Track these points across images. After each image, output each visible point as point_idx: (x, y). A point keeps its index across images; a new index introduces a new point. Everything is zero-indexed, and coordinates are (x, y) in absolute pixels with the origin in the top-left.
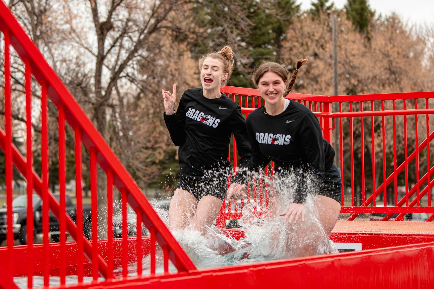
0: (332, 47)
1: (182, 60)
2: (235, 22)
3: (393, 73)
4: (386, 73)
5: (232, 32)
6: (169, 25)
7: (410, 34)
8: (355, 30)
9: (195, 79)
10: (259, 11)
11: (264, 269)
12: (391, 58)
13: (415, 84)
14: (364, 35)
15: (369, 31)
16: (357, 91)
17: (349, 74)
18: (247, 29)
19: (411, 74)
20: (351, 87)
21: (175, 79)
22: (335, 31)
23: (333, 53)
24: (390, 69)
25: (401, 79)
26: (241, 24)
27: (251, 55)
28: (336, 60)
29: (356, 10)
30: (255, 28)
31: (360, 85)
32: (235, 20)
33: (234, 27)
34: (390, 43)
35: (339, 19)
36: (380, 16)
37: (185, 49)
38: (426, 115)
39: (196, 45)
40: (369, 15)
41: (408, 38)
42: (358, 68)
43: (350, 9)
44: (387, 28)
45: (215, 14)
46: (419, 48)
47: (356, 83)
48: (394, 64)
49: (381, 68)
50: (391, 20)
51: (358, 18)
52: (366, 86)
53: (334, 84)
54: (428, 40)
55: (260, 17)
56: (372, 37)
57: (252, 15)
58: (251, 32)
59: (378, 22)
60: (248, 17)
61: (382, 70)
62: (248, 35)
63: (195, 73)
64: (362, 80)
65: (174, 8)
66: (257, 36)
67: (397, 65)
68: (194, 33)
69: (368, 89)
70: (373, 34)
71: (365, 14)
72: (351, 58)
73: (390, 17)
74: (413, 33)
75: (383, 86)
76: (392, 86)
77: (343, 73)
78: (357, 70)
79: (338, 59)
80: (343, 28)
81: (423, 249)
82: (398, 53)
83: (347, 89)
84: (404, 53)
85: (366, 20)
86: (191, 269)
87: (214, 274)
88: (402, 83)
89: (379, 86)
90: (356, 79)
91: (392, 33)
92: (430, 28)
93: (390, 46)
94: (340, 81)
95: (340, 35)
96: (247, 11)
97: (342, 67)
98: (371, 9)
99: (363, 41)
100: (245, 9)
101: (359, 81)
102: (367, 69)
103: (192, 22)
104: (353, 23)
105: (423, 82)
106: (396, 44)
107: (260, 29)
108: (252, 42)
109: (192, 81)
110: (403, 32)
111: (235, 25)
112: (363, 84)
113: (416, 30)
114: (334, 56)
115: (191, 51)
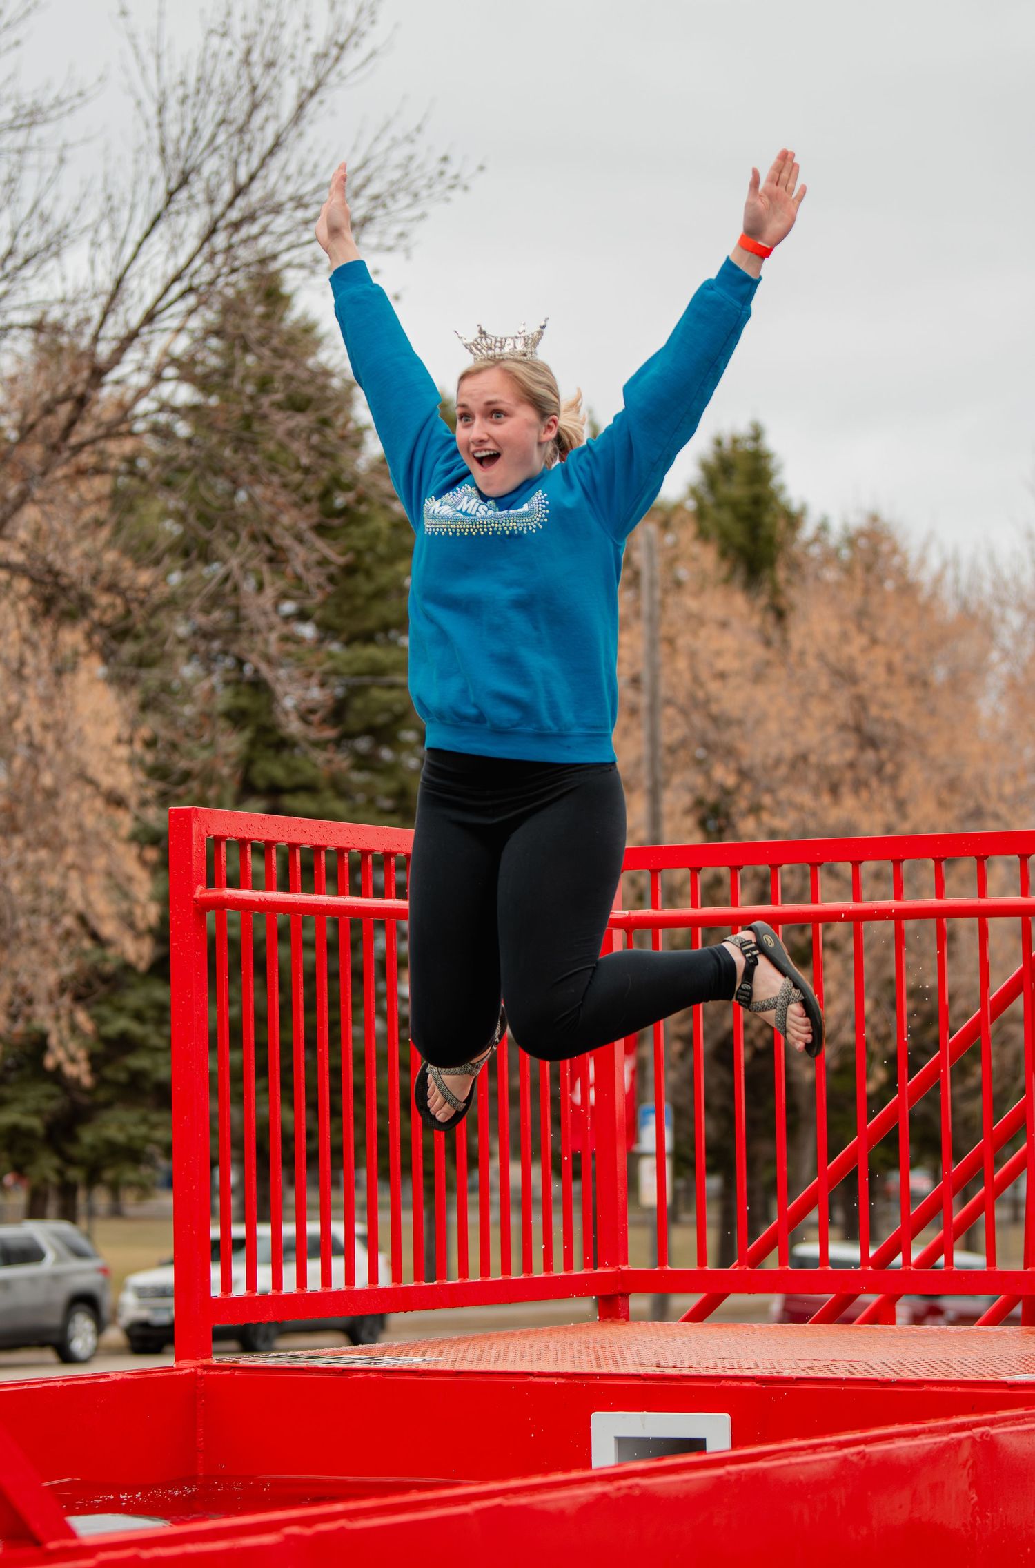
0: (641, 647)
1: (68, 691)
2: (267, 550)
3: (869, 742)
4: (845, 745)
5: (260, 587)
6: (17, 557)
7: (934, 595)
8: (727, 581)
9: (119, 761)
10: (363, 509)
11: (342, 1529)
12: (864, 688)
13: (953, 785)
14: (763, 600)
15: (782, 585)
16: (733, 810)
17: (706, 745)
18: (313, 578)
19: (937, 749)
20: (711, 797)
21: (42, 760)
22: (652, 584)
23: (643, 668)
24: (858, 729)
25: (900, 767)
26: (291, 556)
27: (335, 672)
28: (654, 695)
29: (733, 505)
30: (350, 570)
31: (747, 788)
32: (269, 540)
33: (265, 568)
34: (860, 629)
35: (669, 539)
36: (823, 527)
37: (83, 647)
38: (976, 920)
39: (121, 633)
40: (781, 524)
41: (926, 609)
42: (740, 722)
43: (709, 500)
44: (848, 570)
45: (191, 518)
46: (967, 648)
47: (731, 781)
48: (874, 710)
49: (824, 723)
50: (863, 543)
51: (739, 534)
52: (771, 791)
53: (647, 783)
54: (1003, 620)
55: (370, 527)
56: (793, 607)
57: (336, 522)
58: (330, 588)
59: (815, 551)
60: (321, 530)
61: (830, 730)
62: (318, 597)
63: (119, 741)
64: (752, 769)
65: (38, 493)
66: (359, 601)
67: (887, 715)
68: (111, 588)
69: (778, 803)
70: (794, 595)
71: (768, 519)
72: (714, 687)
73: (862, 533)
74: (946, 594)
75: (834, 790)
76: (864, 794)
77: (683, 743)
78: (735, 731)
79: (664, 691)
80: (683, 573)
81: (960, 1442)
82: (890, 668)
83: (699, 803)
84: (911, 668)
85: (770, 541)
86: (54, 1539)
87: (146, 1554)
88: (905, 781)
89: (816, 793)
90: (732, 765)
91: (867, 591)
92: (1007, 573)
93: (860, 641)
94: (670, 771)
95: (670, 600)
96: (314, 507)
97: (679, 719)
98: (789, 501)
99: (756, 621)
100: (307, 500)
101: (743, 774)
102: (773, 727)
103: (109, 544)
104: (723, 554)
105: (981, 779)
106: (881, 634)
107: (369, 574)
108: (337, 622)
109: (109, 771)
110: (907, 589)
111: (271, 560)
112: (756, 785)
113: (956, 580)
114: (646, 678)
115: (105, 659)
